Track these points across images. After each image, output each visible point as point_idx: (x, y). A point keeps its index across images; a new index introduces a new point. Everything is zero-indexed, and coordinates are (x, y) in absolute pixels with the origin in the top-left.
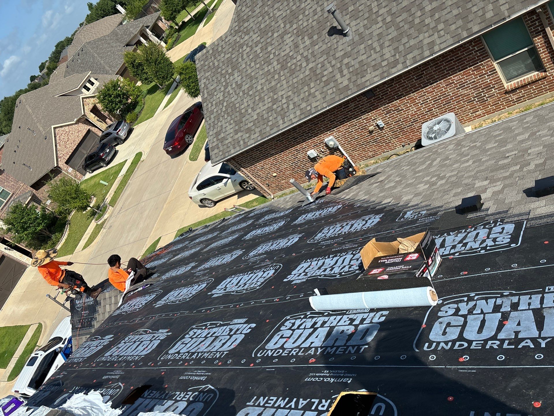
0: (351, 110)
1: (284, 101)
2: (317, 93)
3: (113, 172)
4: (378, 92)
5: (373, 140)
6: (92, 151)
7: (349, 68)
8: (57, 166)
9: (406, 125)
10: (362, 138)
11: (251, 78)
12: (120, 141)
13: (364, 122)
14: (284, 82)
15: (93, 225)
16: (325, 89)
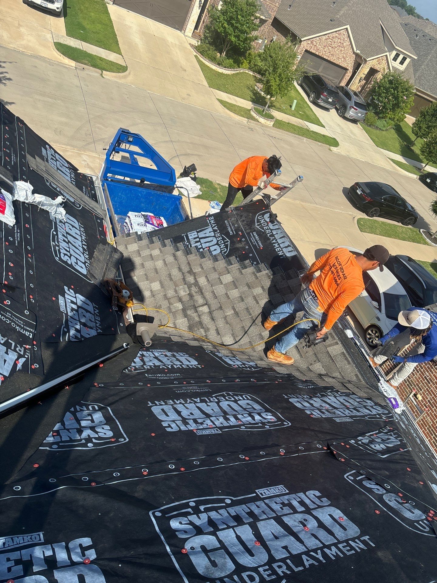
3: (307, 112)
6: (326, 81)
8: (301, 41)
12: (342, 111)
15: (248, 104)
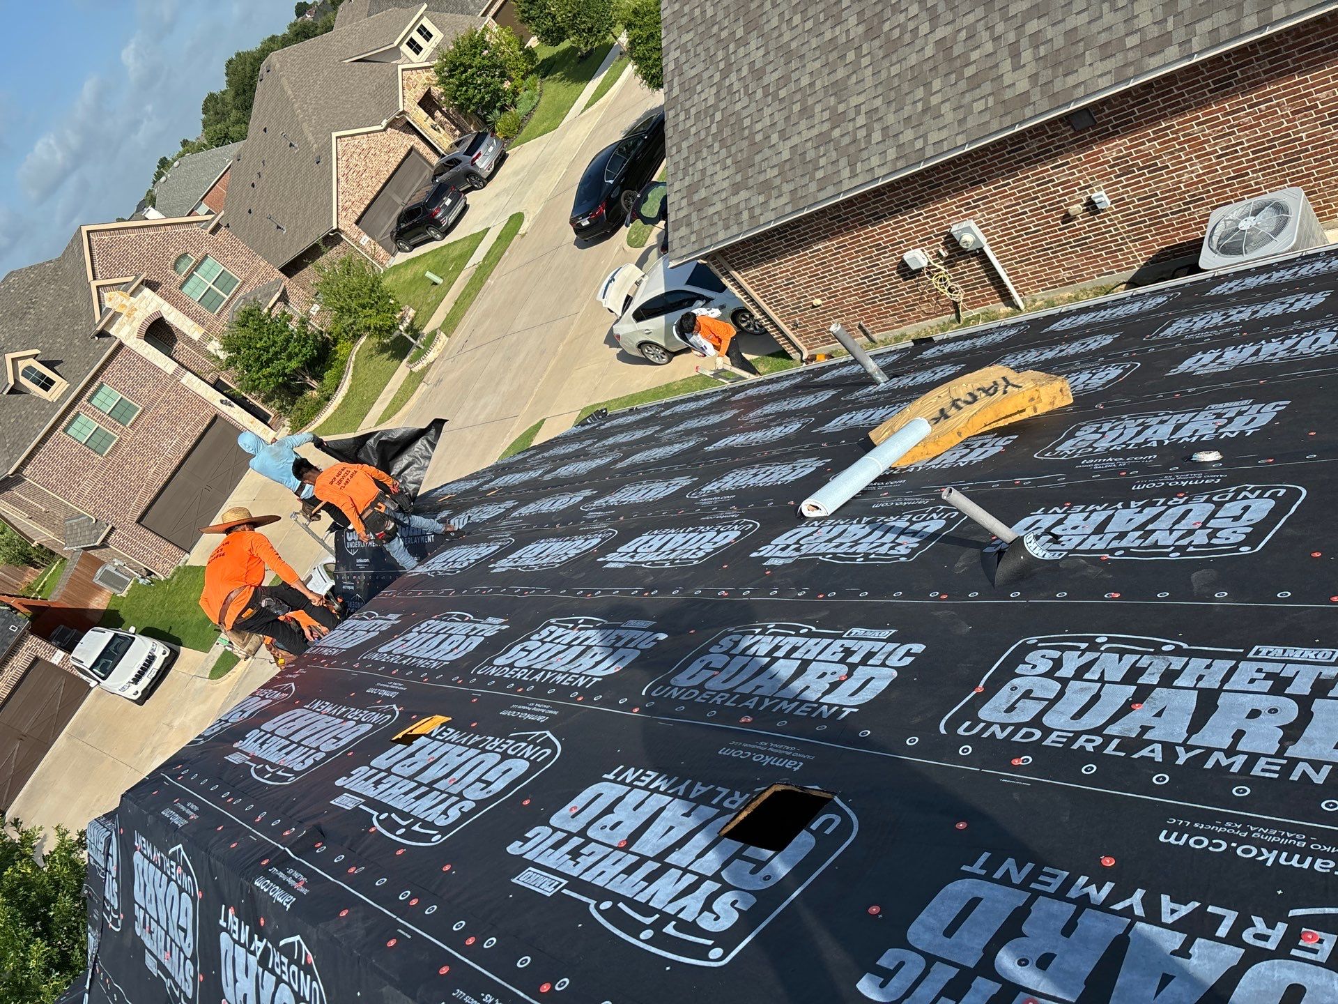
0: (1030, 158)
1: (861, 120)
2: (945, 108)
3: (456, 253)
4: (1107, 116)
5: (1075, 241)
6: (416, 200)
7: (1037, 47)
8: (338, 230)
9: (1171, 208)
10: (1049, 233)
11: (788, 55)
12: (477, 181)
13: (1058, 191)
14: (869, 71)
15: (403, 370)
16: (968, 98)
